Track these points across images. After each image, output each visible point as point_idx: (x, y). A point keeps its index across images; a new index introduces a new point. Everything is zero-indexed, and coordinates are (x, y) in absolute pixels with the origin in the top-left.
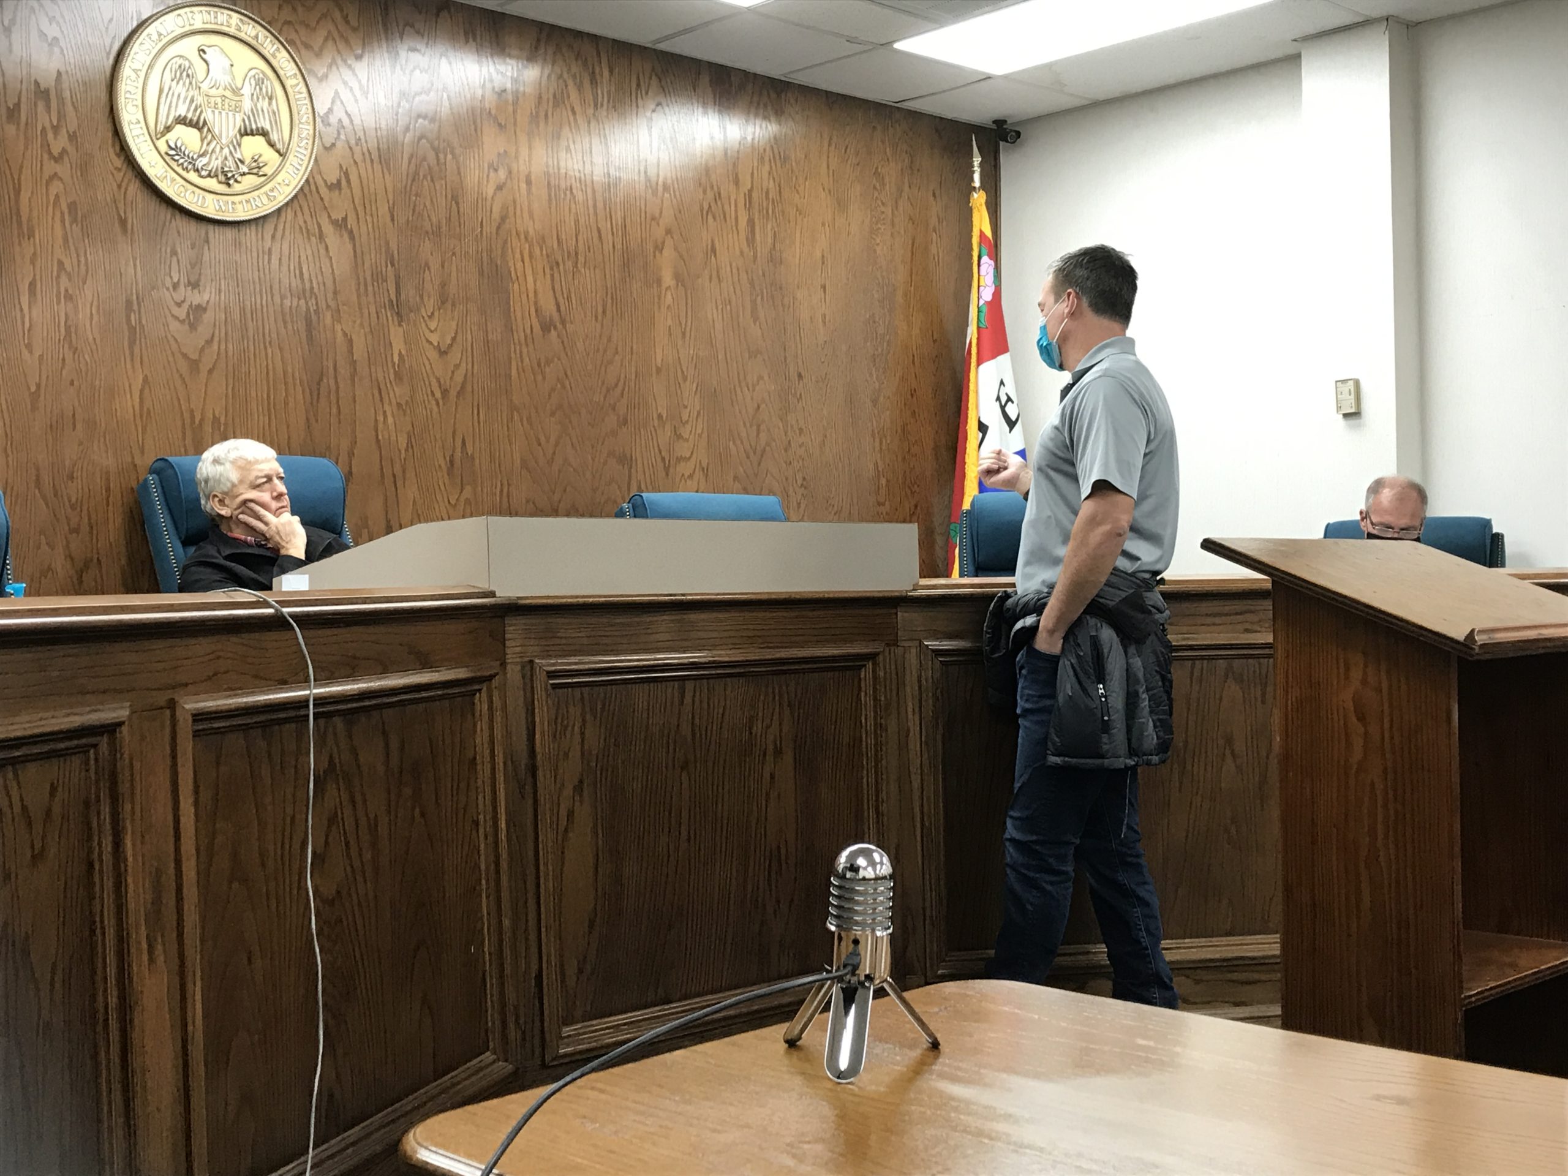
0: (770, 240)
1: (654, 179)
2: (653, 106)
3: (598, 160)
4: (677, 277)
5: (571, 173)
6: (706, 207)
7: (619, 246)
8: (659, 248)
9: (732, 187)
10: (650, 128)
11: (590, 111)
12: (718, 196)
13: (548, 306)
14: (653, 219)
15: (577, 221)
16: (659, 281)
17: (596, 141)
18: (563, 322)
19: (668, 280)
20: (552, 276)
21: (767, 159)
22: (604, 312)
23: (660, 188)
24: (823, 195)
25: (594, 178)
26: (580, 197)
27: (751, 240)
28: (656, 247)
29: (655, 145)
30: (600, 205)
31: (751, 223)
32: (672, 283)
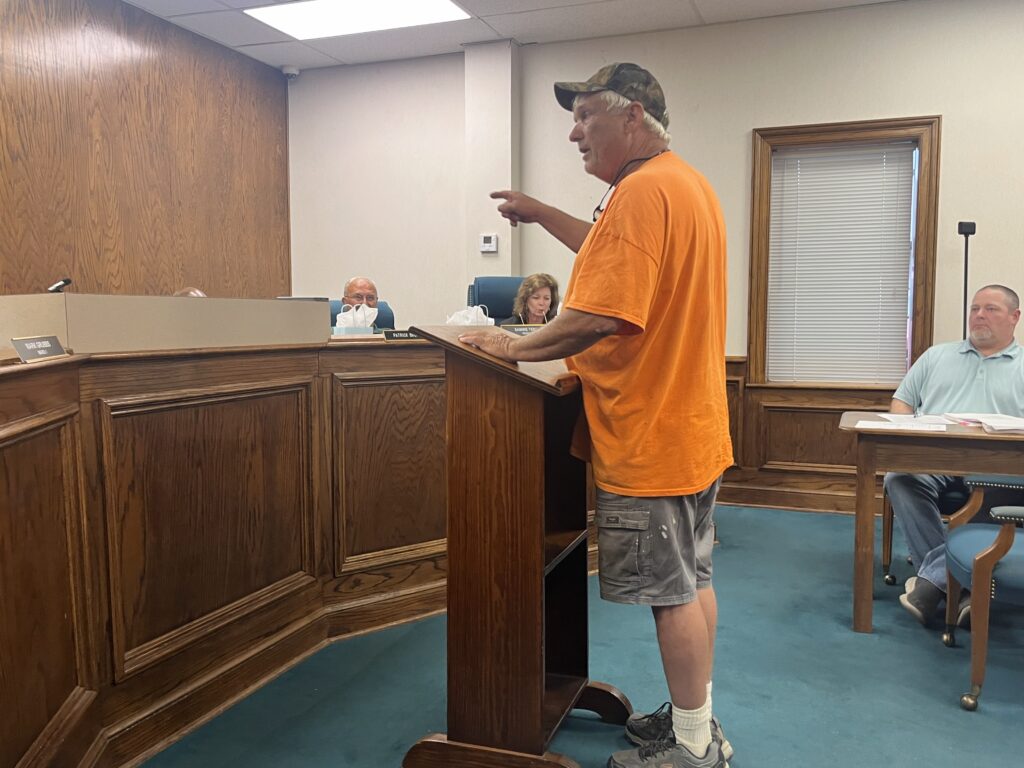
0: (160, 118)
1: (86, 69)
2: (85, 22)
3: (49, 52)
4: (103, 134)
5: (31, 58)
6: (120, 92)
7: (64, 109)
8: (91, 114)
9: (136, 83)
10: (84, 36)
11: (44, 19)
12: (128, 86)
13: (16, 143)
14: (86, 95)
15: (35, 90)
16: (91, 136)
17: (47, 39)
18: (27, 156)
19: (97, 136)
20: (18, 124)
21: (157, 67)
22: (55, 152)
23: (91, 76)
24: (191, 95)
25: (47, 63)
26: (37, 74)
27: (149, 118)
28: (89, 113)
29: (87, 47)
30: (51, 81)
31: (148, 105)
32: (100, 138)
